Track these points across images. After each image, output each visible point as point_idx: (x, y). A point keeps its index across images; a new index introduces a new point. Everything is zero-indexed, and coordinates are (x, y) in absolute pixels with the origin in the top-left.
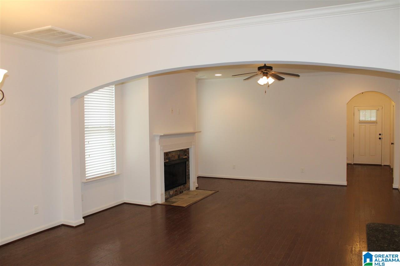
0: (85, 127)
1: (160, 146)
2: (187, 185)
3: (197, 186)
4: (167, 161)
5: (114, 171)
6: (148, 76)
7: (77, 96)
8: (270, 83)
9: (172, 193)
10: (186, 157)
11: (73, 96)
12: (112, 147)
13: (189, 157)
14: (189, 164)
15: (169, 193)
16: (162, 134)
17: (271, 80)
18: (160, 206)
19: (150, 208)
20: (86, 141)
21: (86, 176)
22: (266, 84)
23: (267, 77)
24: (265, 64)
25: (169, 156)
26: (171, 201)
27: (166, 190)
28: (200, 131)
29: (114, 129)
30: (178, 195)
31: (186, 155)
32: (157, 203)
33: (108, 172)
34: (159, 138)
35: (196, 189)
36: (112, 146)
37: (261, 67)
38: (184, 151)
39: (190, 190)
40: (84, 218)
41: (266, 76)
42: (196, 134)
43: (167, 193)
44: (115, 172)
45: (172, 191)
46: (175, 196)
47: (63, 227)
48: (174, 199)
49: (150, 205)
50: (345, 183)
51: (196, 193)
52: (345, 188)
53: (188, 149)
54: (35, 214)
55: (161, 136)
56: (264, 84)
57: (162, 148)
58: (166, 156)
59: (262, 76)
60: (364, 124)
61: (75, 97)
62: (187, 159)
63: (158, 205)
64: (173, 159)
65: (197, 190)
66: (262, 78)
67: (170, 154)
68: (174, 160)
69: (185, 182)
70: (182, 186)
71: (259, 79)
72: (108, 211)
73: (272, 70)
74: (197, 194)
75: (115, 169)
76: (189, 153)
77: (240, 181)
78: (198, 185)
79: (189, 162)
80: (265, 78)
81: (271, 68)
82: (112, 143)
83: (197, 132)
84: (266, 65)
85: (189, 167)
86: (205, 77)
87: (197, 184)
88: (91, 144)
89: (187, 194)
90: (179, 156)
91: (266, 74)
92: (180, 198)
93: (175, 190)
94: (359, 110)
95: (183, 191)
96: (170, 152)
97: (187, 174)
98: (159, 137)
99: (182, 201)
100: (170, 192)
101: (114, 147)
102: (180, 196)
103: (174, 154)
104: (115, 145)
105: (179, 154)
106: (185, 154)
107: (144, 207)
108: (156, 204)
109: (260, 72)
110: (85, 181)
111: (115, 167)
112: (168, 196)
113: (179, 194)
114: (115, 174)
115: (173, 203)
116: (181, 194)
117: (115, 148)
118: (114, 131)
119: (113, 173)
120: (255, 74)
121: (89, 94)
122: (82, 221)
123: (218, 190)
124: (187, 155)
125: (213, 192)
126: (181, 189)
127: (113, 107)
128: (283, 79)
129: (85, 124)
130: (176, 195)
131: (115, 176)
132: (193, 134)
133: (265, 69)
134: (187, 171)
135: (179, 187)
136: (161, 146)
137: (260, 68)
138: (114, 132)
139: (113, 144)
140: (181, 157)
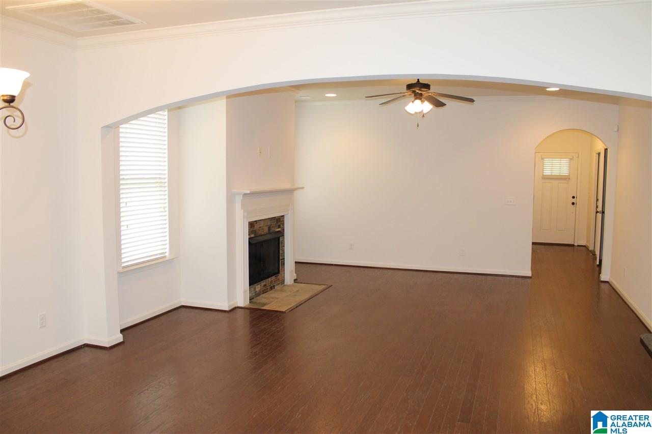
0: (121, 177)
1: (242, 211)
2: (279, 275)
3: (295, 278)
4: (253, 236)
5: (166, 252)
6: (225, 97)
7: (112, 124)
8: (425, 112)
9: (259, 289)
10: (279, 229)
11: (105, 125)
12: (161, 212)
13: (284, 229)
14: (284, 240)
15: (255, 288)
16: (248, 192)
17: (427, 107)
18: (243, 310)
19: (226, 315)
20: (122, 202)
21: (123, 260)
22: (420, 113)
23: (422, 101)
24: (418, 80)
25: (255, 227)
26: (259, 303)
27: (250, 284)
28: (302, 186)
29: (166, 182)
30: (267, 292)
31: (279, 227)
32: (236, 306)
33: (157, 255)
34: (242, 198)
35: (294, 282)
36: (163, 210)
37: (412, 84)
38: (277, 219)
39: (285, 284)
40: (122, 331)
41: (420, 99)
42: (296, 192)
43: (252, 289)
44: (167, 254)
45: (259, 286)
46: (263, 294)
47: (86, 348)
48: (263, 299)
49: (227, 309)
50: (529, 274)
51: (295, 289)
52: (529, 280)
53: (283, 216)
54: (41, 327)
55: (245, 195)
56: (416, 113)
57: (246, 214)
58: (251, 227)
59: (413, 98)
60: (551, 181)
61: (108, 125)
62: (281, 233)
63: (239, 310)
64: (261, 232)
65: (296, 284)
66: (413, 102)
67: (256, 225)
68: (262, 235)
69: (276, 271)
70: (273, 278)
71: (406, 104)
72: (157, 319)
73: (429, 89)
74: (298, 291)
75: (167, 250)
76: (284, 223)
77: (362, 269)
78: (297, 275)
79: (284, 238)
80: (418, 102)
81: (427, 86)
82: (162, 206)
83: (296, 189)
84: (421, 81)
85: (284, 246)
86: (309, 98)
87: (295, 275)
88: (131, 206)
89: (281, 291)
90: (269, 229)
91: (418, 96)
92: (273, 298)
93: (263, 283)
94: (542, 159)
95: (274, 286)
96: (256, 221)
97: (281, 258)
98: (242, 196)
99: (277, 301)
100: (257, 287)
101: (165, 211)
102: (271, 294)
103: (262, 224)
104: (167, 209)
105: (269, 224)
106: (279, 224)
107: (216, 313)
108: (235, 308)
109: (409, 93)
110: (121, 270)
111: (168, 246)
112: (254, 294)
113: (270, 291)
114: (167, 259)
115: (263, 306)
116: (271, 291)
117: (167, 213)
118: (166, 184)
119: (165, 257)
120: (403, 94)
121: (131, 122)
122: (119, 338)
123: (331, 285)
124: (281, 225)
125: (323, 287)
126: (271, 282)
127: (165, 145)
128: (443, 105)
129: (121, 173)
130: (265, 292)
131: (167, 260)
132: (290, 191)
133: (418, 88)
134: (281, 252)
135: (270, 279)
136: (244, 212)
137: (410, 87)
138: (166, 187)
139: (164, 208)
140: (272, 230)
